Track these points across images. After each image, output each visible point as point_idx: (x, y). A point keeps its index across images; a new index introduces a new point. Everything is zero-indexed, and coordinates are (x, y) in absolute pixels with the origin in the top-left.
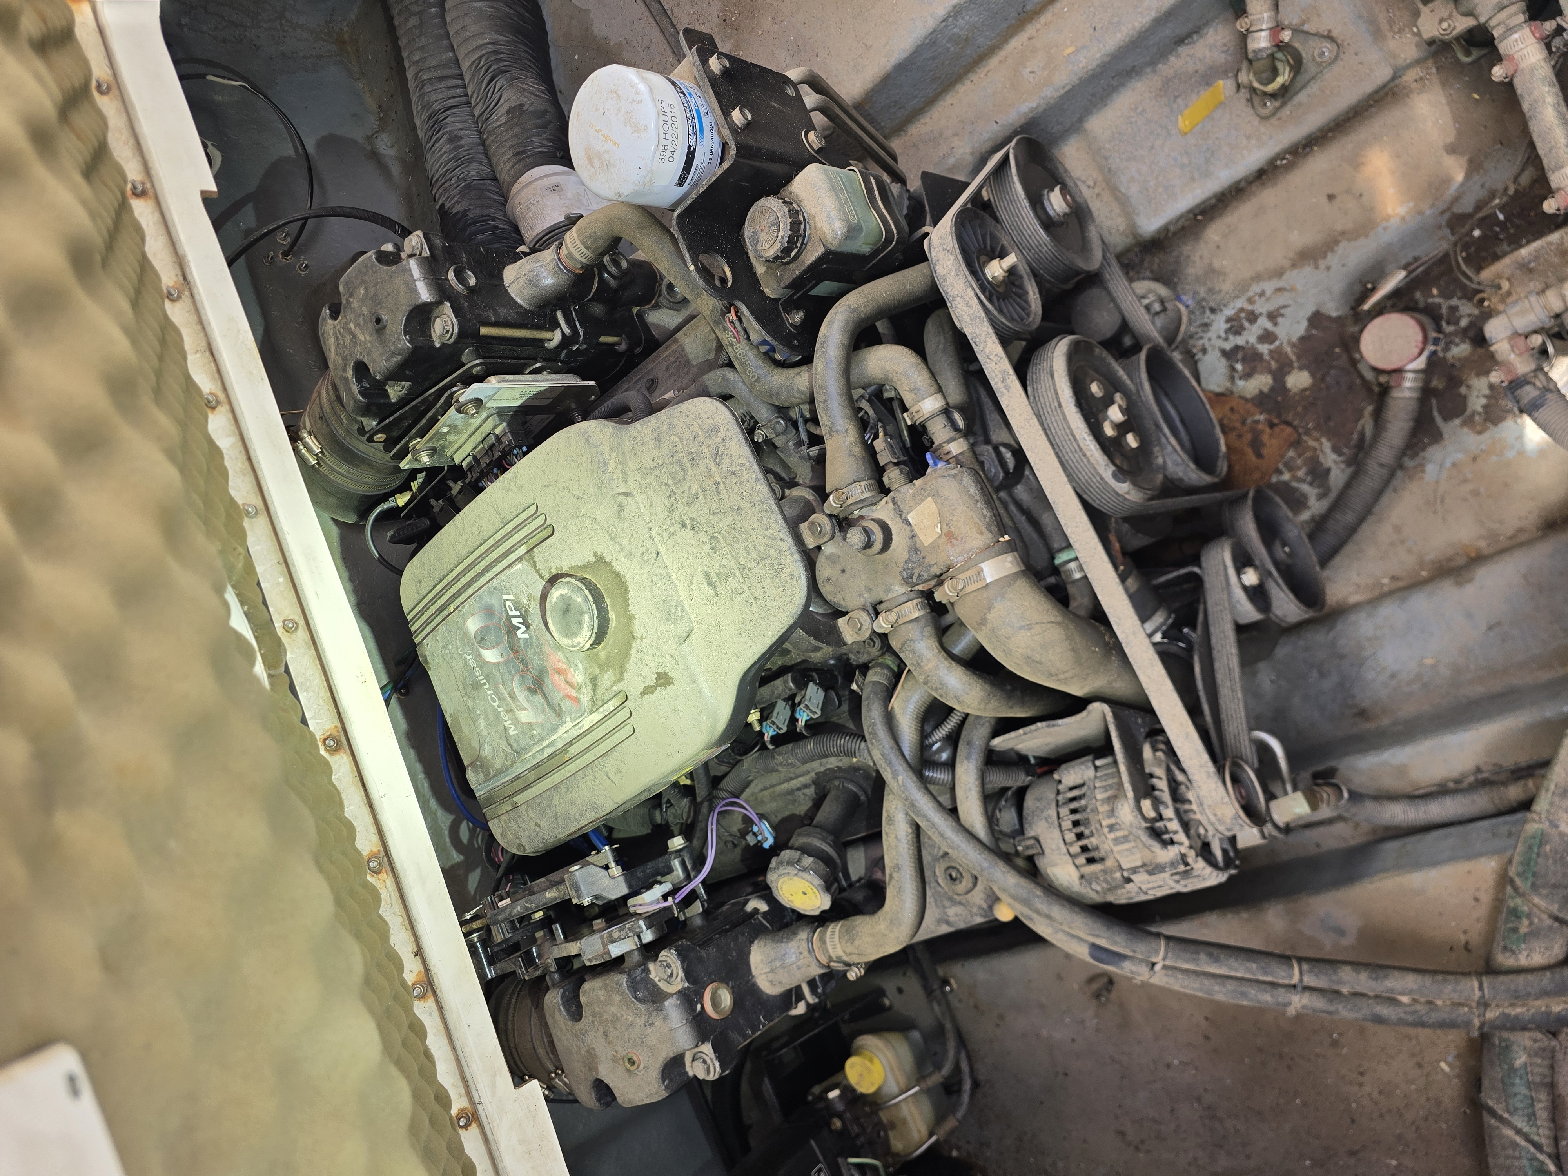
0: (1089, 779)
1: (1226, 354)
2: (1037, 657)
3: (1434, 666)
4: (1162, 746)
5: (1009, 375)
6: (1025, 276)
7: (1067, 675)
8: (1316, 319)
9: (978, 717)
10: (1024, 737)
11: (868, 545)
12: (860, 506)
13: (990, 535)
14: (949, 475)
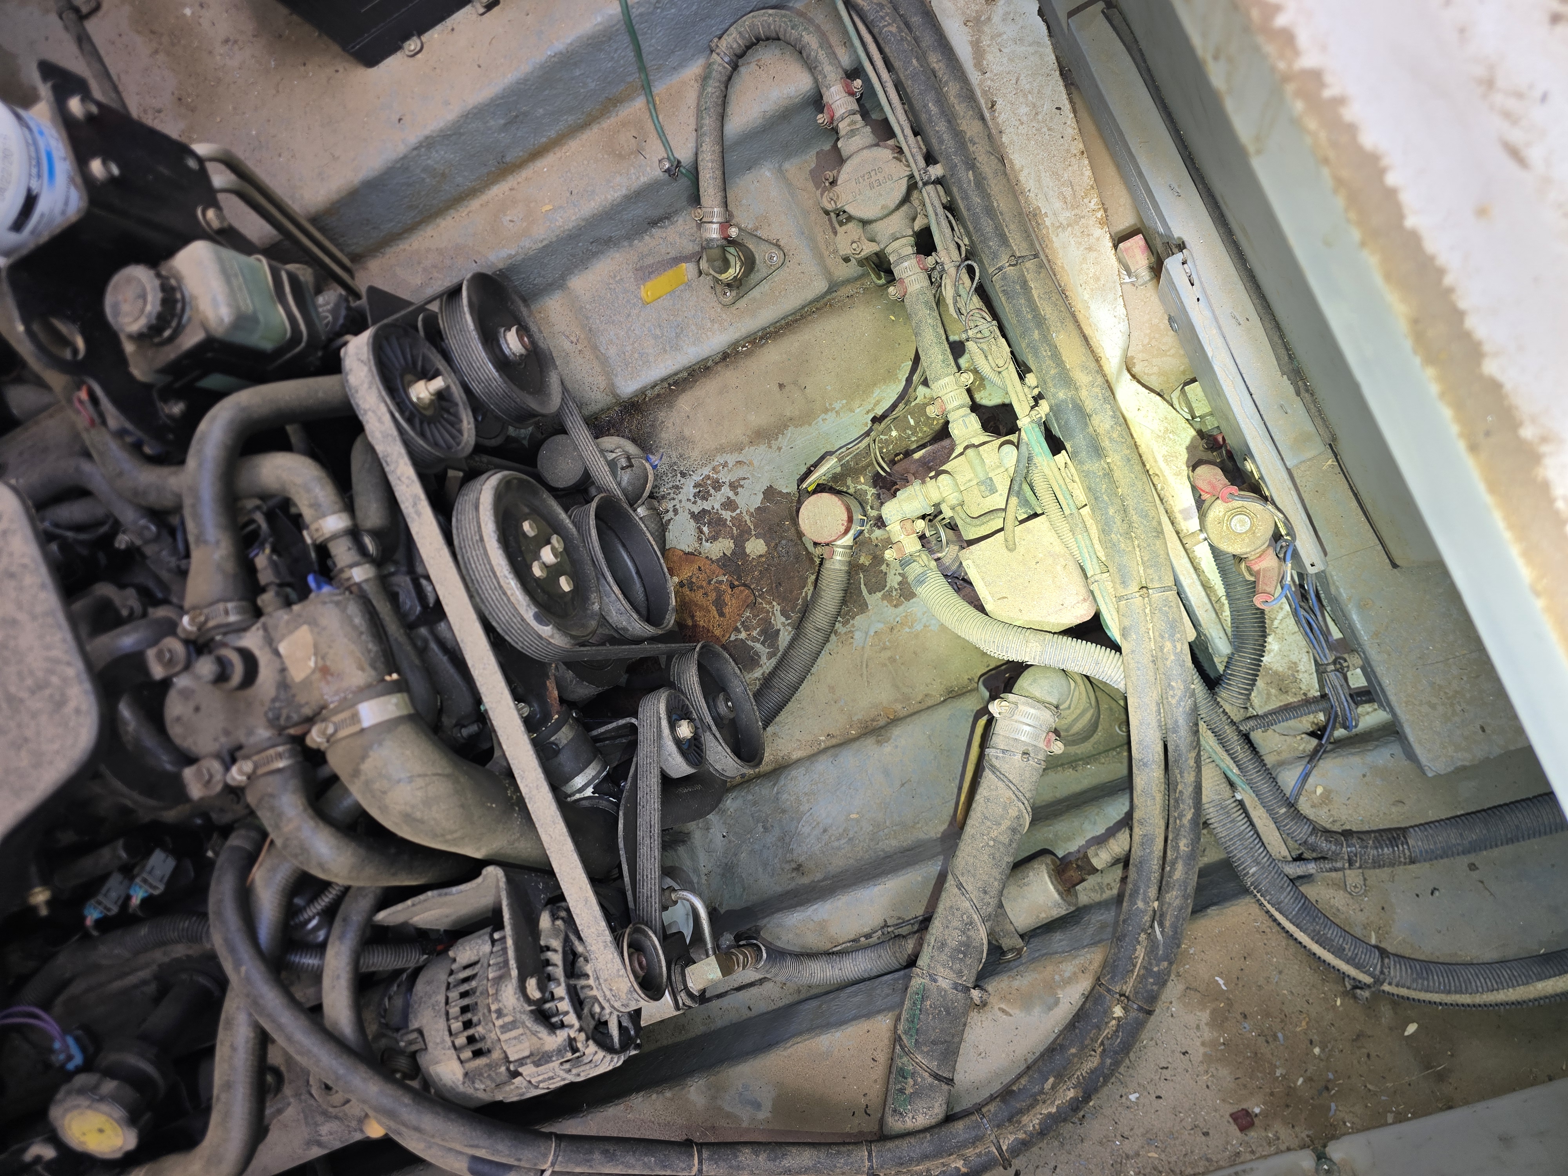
0: (484, 955)
1: (693, 515)
2: (418, 815)
3: (858, 821)
4: (563, 914)
5: (420, 499)
6: (461, 404)
7: (455, 835)
8: (770, 493)
9: (360, 889)
10: (414, 909)
11: (222, 677)
12: (222, 630)
13: (373, 673)
14: (332, 602)
